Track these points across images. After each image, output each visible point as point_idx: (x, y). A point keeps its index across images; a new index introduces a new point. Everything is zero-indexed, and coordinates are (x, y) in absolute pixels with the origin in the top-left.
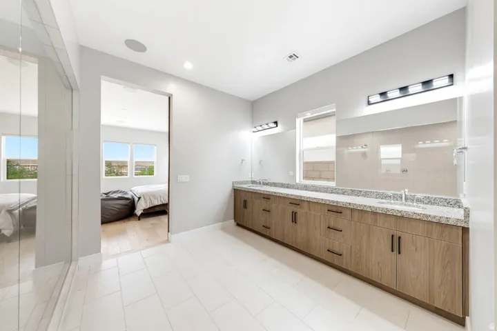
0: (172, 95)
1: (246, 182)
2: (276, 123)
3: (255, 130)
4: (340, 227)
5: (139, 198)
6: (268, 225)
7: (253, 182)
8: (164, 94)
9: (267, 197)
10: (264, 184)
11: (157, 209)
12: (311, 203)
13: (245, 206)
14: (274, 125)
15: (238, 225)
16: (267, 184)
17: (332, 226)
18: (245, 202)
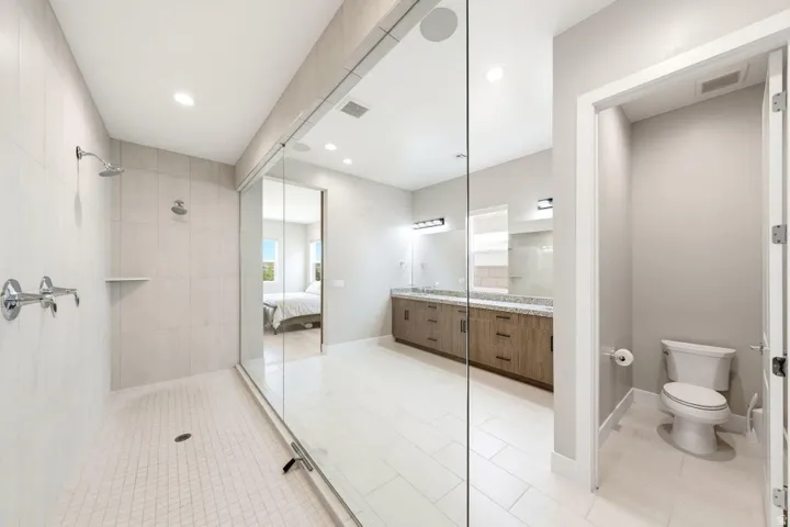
0: (326, 190)
1: (406, 290)
2: (442, 220)
3: (416, 226)
4: (508, 333)
5: (275, 308)
6: (434, 337)
7: (415, 290)
8: (316, 189)
9: (433, 306)
10: (428, 292)
11: (296, 322)
12: (480, 310)
13: (406, 318)
14: (439, 222)
15: (397, 340)
16: (432, 292)
17: (501, 331)
18: (407, 312)
